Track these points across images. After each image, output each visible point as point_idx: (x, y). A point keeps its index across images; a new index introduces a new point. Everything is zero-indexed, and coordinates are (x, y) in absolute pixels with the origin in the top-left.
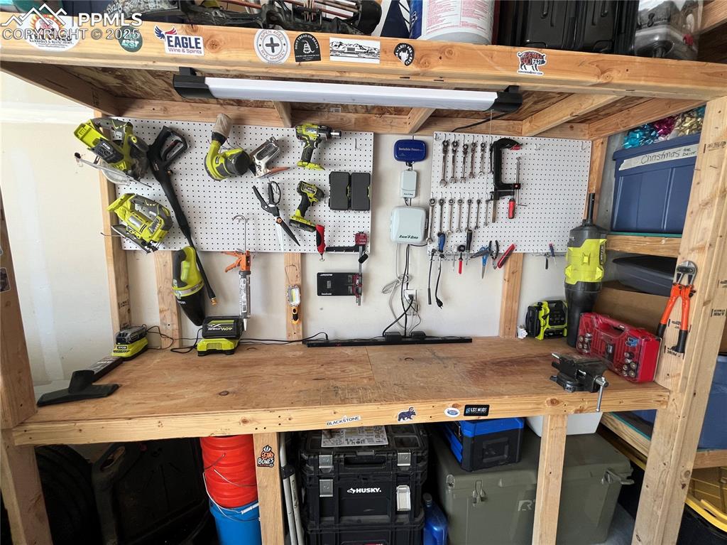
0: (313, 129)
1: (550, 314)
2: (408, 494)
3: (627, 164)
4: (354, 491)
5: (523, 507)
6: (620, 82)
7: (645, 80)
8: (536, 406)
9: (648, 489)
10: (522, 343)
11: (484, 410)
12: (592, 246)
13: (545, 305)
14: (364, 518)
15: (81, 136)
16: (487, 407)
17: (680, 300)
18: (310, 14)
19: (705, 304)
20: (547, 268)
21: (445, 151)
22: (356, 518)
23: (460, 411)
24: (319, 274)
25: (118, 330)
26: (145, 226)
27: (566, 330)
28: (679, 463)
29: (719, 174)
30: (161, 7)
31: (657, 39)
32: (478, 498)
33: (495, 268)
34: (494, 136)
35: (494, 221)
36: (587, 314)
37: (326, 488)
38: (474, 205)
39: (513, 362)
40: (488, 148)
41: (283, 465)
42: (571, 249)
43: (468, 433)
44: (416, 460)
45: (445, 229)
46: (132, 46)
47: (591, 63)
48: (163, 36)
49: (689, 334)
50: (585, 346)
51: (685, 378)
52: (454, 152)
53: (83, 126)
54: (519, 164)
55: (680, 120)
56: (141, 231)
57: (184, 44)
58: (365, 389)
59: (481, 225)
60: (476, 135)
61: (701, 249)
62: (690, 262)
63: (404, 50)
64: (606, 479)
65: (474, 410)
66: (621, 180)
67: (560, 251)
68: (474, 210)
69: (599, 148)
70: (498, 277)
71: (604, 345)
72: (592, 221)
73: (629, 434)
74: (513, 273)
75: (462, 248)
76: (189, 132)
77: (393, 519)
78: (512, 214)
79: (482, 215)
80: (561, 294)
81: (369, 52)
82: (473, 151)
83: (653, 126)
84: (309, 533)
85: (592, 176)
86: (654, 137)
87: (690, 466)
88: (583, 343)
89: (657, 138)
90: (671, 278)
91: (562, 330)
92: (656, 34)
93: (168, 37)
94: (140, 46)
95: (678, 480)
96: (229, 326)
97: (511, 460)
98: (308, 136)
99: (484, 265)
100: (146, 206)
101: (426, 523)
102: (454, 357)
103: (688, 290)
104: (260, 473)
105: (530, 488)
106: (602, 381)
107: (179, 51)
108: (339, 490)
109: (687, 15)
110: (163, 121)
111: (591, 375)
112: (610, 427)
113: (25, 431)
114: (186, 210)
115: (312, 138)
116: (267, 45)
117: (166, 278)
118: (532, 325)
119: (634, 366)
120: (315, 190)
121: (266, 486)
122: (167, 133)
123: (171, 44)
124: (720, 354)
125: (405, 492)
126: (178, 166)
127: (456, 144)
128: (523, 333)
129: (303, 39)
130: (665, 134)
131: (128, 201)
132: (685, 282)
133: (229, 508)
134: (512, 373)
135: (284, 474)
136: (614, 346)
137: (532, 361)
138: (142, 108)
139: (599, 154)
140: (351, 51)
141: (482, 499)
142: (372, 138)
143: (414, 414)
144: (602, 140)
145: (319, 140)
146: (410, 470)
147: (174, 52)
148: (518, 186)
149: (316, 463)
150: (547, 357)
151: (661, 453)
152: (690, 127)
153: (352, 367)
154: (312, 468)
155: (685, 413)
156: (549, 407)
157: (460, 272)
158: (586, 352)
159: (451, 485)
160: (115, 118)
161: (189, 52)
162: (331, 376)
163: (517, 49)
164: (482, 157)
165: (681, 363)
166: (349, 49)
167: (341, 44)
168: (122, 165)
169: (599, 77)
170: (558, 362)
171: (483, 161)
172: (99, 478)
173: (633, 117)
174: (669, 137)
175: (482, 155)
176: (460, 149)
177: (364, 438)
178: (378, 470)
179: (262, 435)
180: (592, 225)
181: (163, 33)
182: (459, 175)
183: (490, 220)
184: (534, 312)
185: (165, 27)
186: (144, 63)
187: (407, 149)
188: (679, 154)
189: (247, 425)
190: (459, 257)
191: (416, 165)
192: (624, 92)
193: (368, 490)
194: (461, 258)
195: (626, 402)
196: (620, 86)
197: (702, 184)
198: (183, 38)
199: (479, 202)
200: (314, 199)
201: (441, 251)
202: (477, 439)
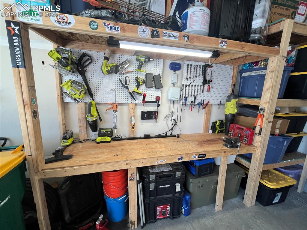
0: (143, 58)
1: (219, 125)
2: (179, 186)
3: (245, 75)
4: (161, 187)
5: (213, 188)
6: (247, 51)
7: (254, 51)
8: (219, 154)
9: (250, 178)
10: (211, 135)
11: (204, 156)
12: (234, 101)
13: (218, 122)
14: (164, 196)
15: (51, 55)
16: (205, 154)
17: (260, 119)
18: (157, 22)
19: (267, 120)
20: (219, 109)
21: (188, 68)
22: (161, 196)
23: (197, 157)
24: (142, 112)
25: (62, 134)
26: (77, 93)
27: (224, 130)
28: (258, 169)
29: (272, 80)
30: (107, 15)
31: (256, 38)
32: (200, 186)
33: (203, 109)
34: (204, 63)
35: (203, 92)
36: (232, 124)
37: (152, 187)
38: (197, 87)
39: (210, 141)
40: (202, 67)
41: (138, 179)
42: (227, 102)
43: (197, 165)
44: (182, 174)
45: (187, 96)
46: (94, 28)
47: (240, 45)
48: (106, 25)
49: (263, 129)
50: (231, 135)
51: (261, 142)
52: (191, 68)
53: (51, 51)
54: (211, 73)
55: (261, 62)
56: (75, 94)
57: (114, 29)
58: (166, 151)
59: (198, 94)
60: (198, 62)
61: (266, 103)
62: (263, 107)
63: (186, 37)
64: (238, 177)
65: (201, 156)
66: (242, 79)
67: (223, 103)
68: (196, 89)
69: (236, 69)
70: (203, 112)
71: (237, 133)
72: (234, 93)
73: (244, 162)
74: (208, 111)
75: (192, 102)
76: (93, 56)
77: (174, 195)
78: (209, 91)
79: (199, 91)
80: (223, 118)
81: (175, 37)
82: (197, 67)
83: (252, 63)
84: (145, 203)
85: (233, 78)
86: (252, 66)
87: (261, 170)
88: (231, 134)
89: (254, 67)
90: (257, 112)
91: (223, 130)
92: (257, 36)
93: (108, 26)
94: (97, 28)
95: (258, 174)
96: (109, 132)
97: (210, 173)
98: (141, 60)
99: (199, 108)
100: (77, 85)
101: (184, 196)
102: (191, 140)
103: (263, 116)
104: (130, 182)
105: (216, 181)
106: (239, 144)
107: (111, 31)
108: (156, 187)
109: (264, 31)
110: (82, 50)
111: (236, 142)
112: (238, 161)
113: (43, 173)
114: (90, 86)
115: (142, 61)
116: (142, 32)
117: (82, 113)
118: (214, 128)
119: (247, 140)
120: (143, 80)
121: (132, 188)
122: (84, 55)
123: (109, 28)
124: (270, 135)
125: (178, 185)
126: (88, 69)
127: (191, 65)
128: (211, 131)
129: (154, 30)
130: (256, 66)
131: (70, 82)
132: (262, 113)
133: (115, 198)
134: (211, 144)
135: (138, 183)
136: (241, 134)
137: (216, 140)
138: (73, 44)
139: (236, 71)
140: (169, 36)
141: (202, 186)
142: (163, 61)
143: (183, 158)
144: (237, 66)
145: (145, 62)
146: (180, 177)
147: (109, 31)
148: (210, 81)
149: (149, 178)
150: (220, 139)
151: (254, 166)
152: (263, 65)
153: (157, 145)
154: (147, 180)
155: (260, 153)
156: (223, 154)
157: (191, 110)
158: (232, 136)
159: (192, 182)
160: (62, 48)
161: (115, 32)
162: (152, 148)
163: (219, 39)
164: (200, 70)
165: (260, 138)
166: (169, 35)
167: (166, 33)
168: (68, 68)
169: (241, 50)
170: (225, 140)
171: (200, 71)
172: (61, 192)
173: (247, 60)
174: (257, 67)
175: (200, 69)
176: (193, 67)
177: (164, 168)
178: (169, 179)
179: (131, 169)
180: (234, 95)
181: (106, 24)
182: (192, 76)
183: (201, 92)
184: (214, 124)
185: (107, 22)
186: (96, 34)
187: (174, 66)
188: (260, 73)
189: (127, 165)
190: (191, 105)
191: (177, 72)
192: (248, 54)
193: (166, 186)
194: (192, 106)
195: (245, 151)
196: (247, 52)
197: (267, 83)
198: (113, 27)
199: (198, 86)
200: (142, 83)
201: (185, 103)
202: (200, 166)
